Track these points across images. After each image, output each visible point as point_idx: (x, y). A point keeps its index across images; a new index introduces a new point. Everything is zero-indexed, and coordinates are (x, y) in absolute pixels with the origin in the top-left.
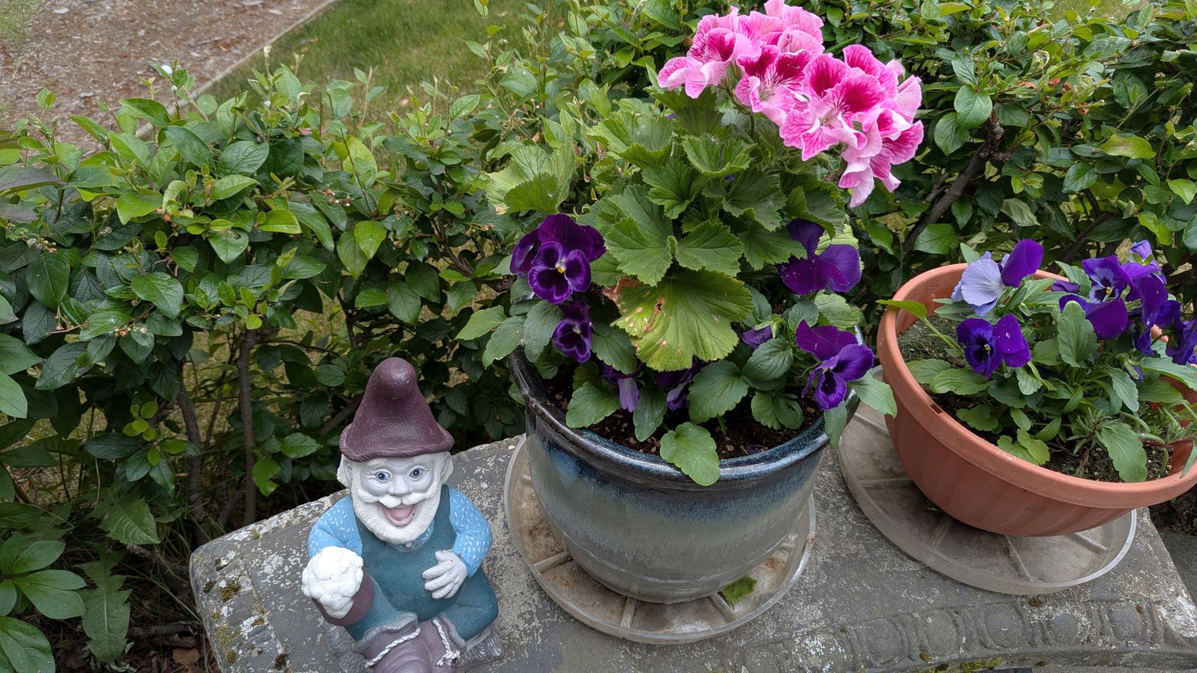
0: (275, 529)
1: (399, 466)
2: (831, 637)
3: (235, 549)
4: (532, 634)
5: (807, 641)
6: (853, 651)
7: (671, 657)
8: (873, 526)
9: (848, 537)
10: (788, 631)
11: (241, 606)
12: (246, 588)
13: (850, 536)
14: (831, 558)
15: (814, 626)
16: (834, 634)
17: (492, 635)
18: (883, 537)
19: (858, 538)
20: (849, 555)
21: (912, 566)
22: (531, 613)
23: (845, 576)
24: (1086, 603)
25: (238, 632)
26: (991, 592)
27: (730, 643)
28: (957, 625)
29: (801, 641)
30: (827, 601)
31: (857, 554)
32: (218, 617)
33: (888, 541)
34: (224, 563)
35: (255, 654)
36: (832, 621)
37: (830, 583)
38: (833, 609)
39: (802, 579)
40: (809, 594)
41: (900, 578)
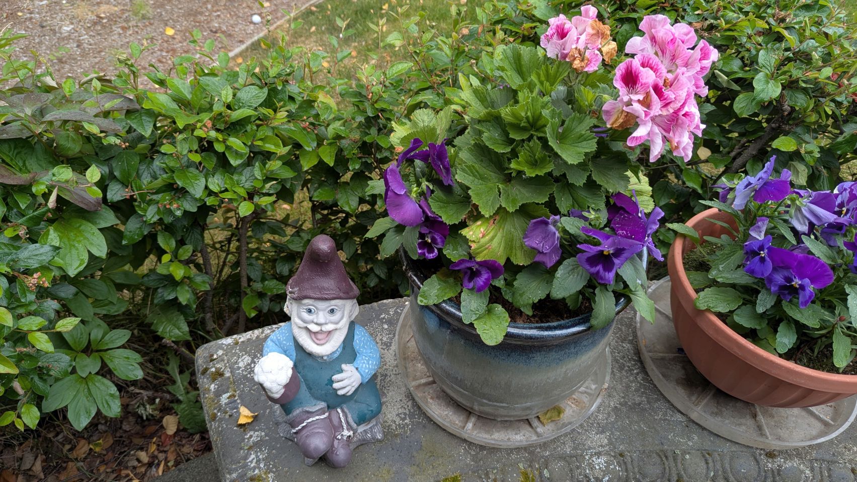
0: (249, 340)
1: (322, 305)
2: (612, 459)
3: (222, 349)
4: (404, 427)
5: (594, 459)
6: (627, 470)
7: (496, 456)
8: (655, 386)
9: (635, 391)
10: (581, 450)
11: (222, 385)
12: (227, 374)
13: (637, 390)
14: (620, 404)
15: (600, 449)
16: (614, 457)
17: (376, 425)
18: (662, 394)
19: (643, 393)
20: (635, 404)
21: (679, 417)
22: (405, 414)
23: (628, 417)
24: (811, 461)
25: (219, 401)
26: (738, 443)
27: (538, 452)
28: (707, 463)
29: (590, 458)
30: (612, 433)
31: (640, 404)
32: (209, 390)
33: (665, 397)
34: (215, 357)
35: (227, 417)
36: (615, 448)
37: (617, 422)
38: (616, 439)
39: (597, 416)
40: (600, 427)
41: (669, 425)
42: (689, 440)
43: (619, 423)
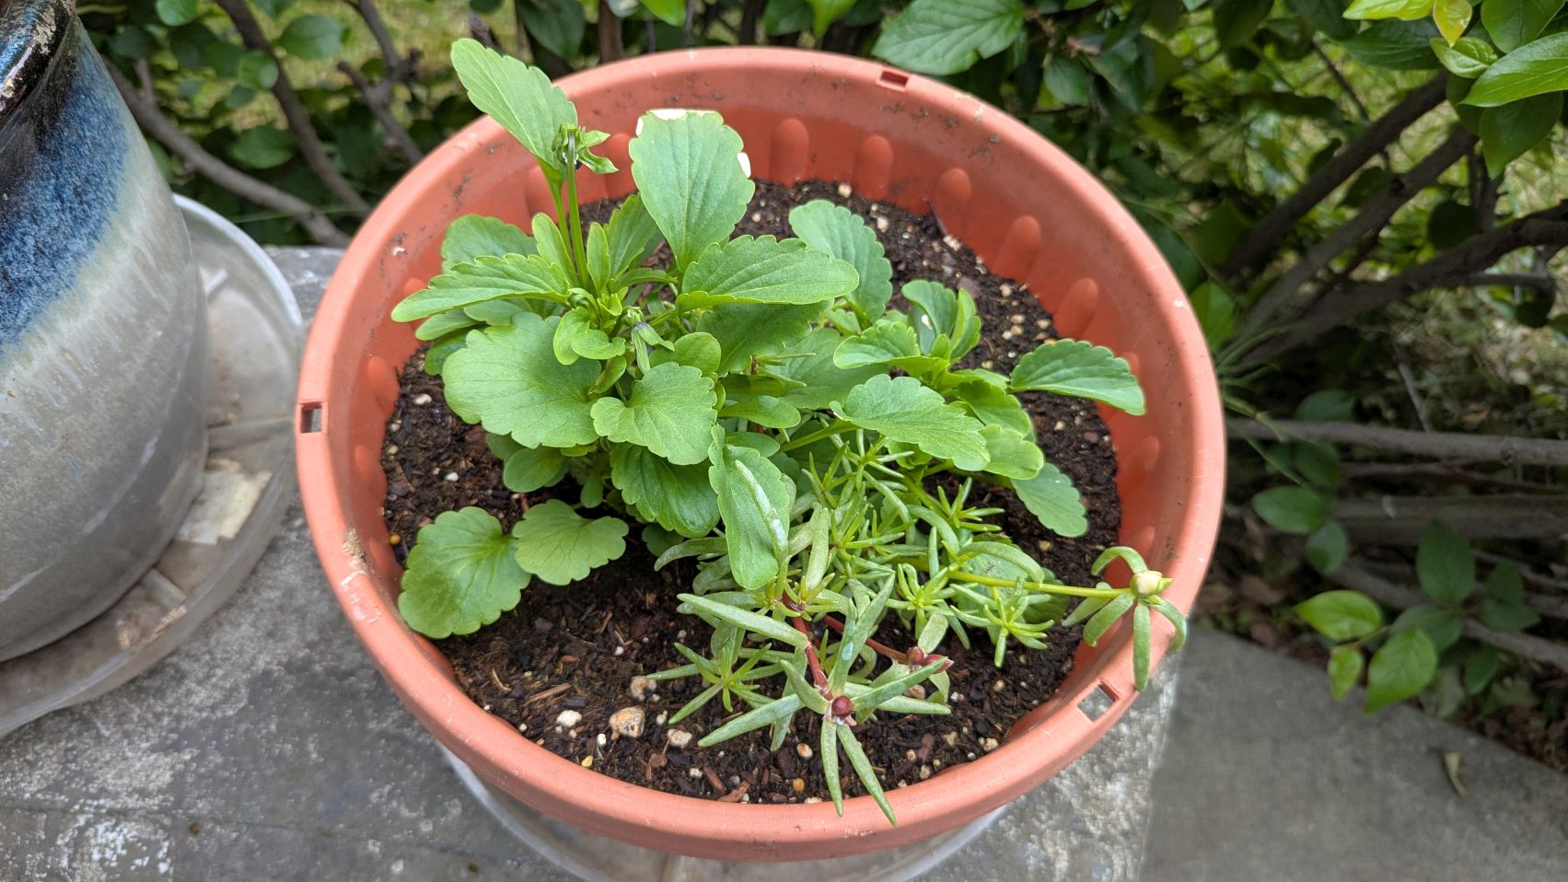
2: (157, 836)
5: (99, 830)
10: (72, 793)
15: (134, 801)
16: (168, 831)
23: (285, 713)
30: (201, 757)
36: (178, 803)
37: (239, 721)
38: (201, 777)
39: (189, 693)
40: (172, 731)
41: (397, 754)
42: (429, 815)
43: (243, 727)
